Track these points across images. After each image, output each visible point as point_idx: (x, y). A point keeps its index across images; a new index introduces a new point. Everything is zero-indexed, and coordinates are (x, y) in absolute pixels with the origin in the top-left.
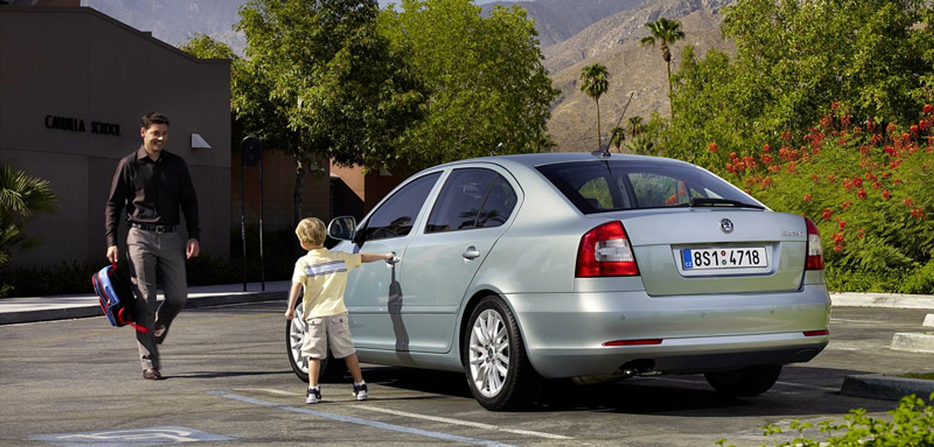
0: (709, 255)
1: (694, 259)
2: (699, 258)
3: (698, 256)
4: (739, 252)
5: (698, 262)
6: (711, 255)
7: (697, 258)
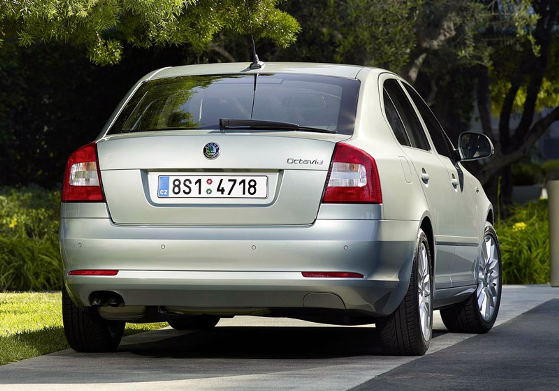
0: (190, 183)
1: (171, 186)
2: (178, 186)
3: (177, 183)
4: (230, 180)
5: (177, 190)
6: (193, 182)
7: (175, 186)
